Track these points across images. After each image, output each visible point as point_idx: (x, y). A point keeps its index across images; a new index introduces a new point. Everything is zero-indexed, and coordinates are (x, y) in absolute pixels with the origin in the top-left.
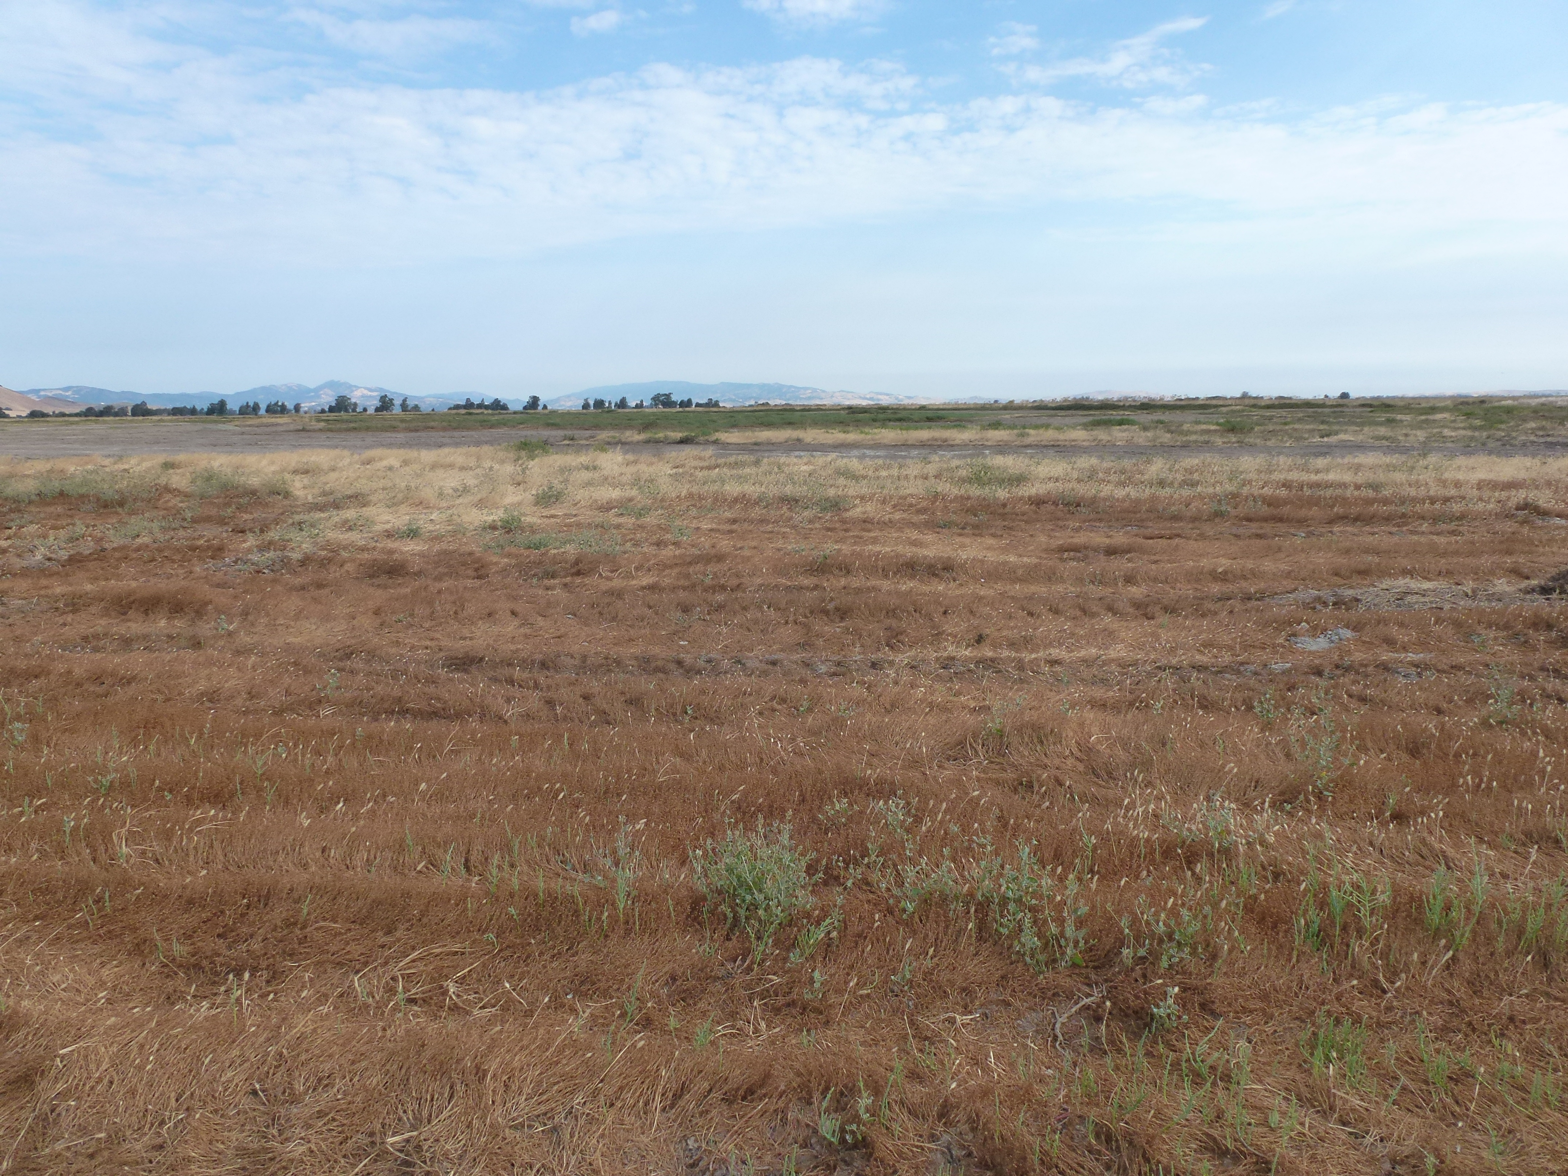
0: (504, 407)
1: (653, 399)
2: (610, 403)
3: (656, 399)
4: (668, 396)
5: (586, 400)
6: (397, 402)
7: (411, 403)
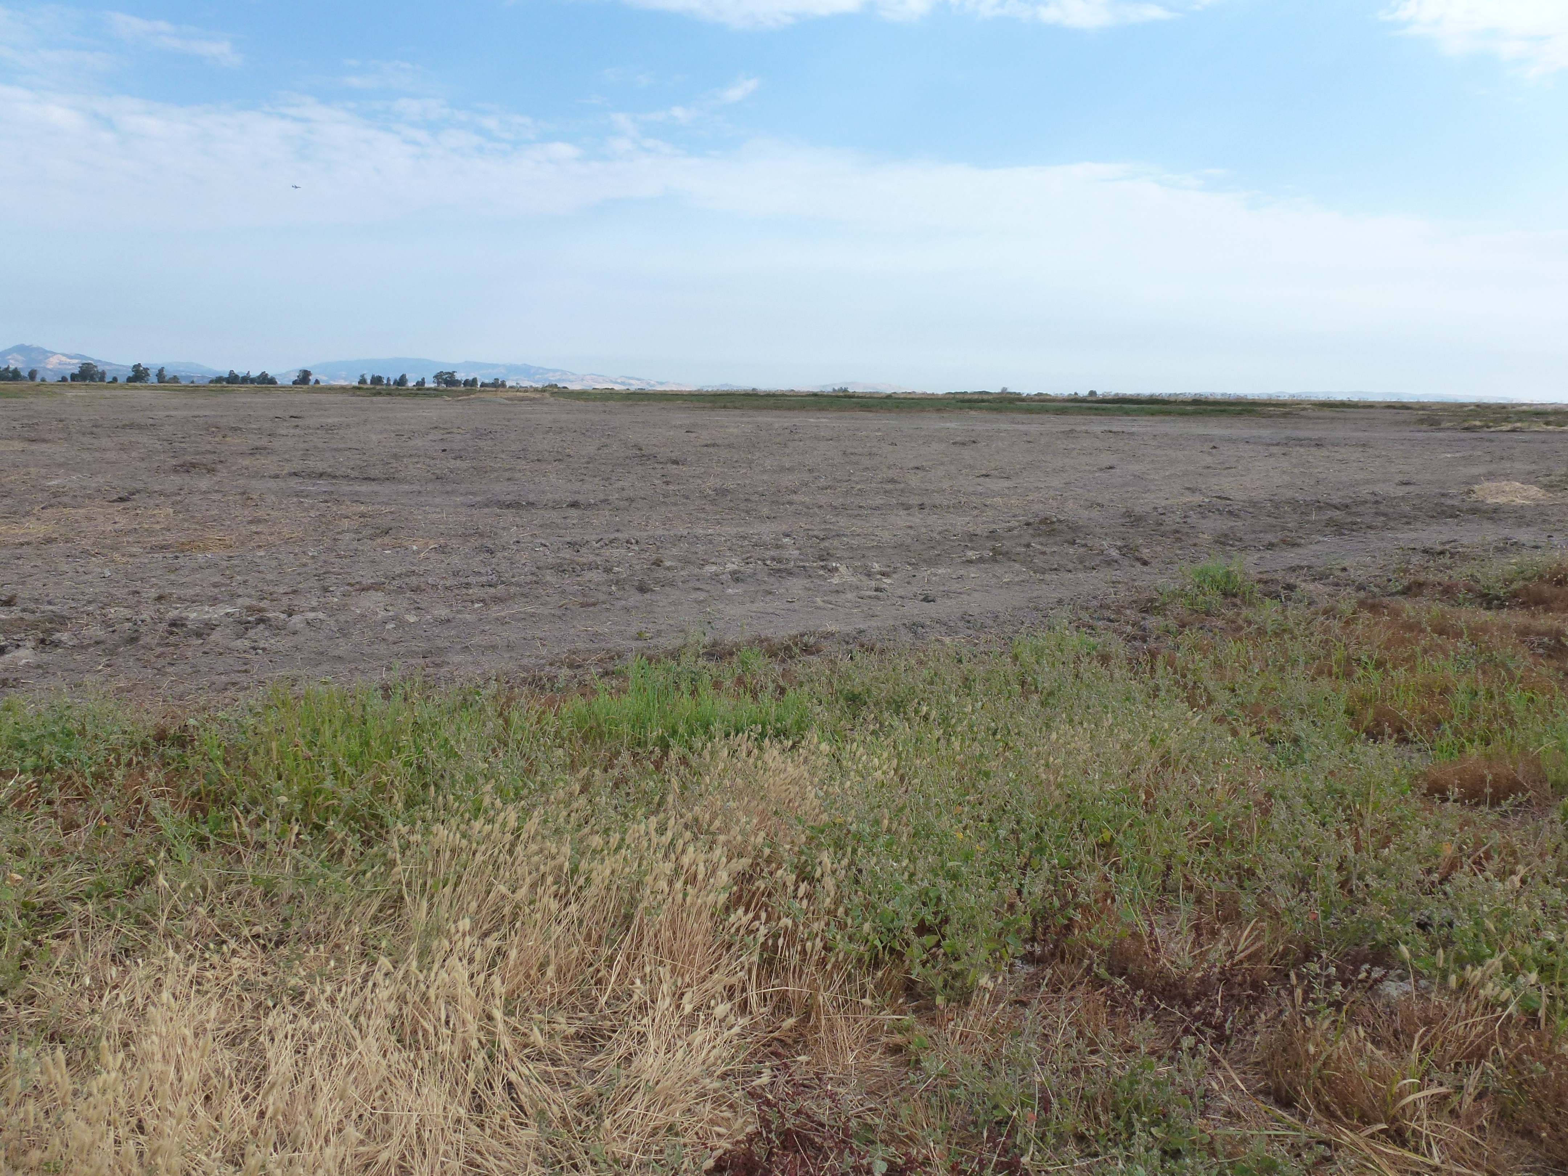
0: (272, 381)
1: (436, 377)
2: (388, 379)
3: (438, 377)
4: (452, 374)
5: (362, 376)
6: (153, 373)
7: (168, 374)
